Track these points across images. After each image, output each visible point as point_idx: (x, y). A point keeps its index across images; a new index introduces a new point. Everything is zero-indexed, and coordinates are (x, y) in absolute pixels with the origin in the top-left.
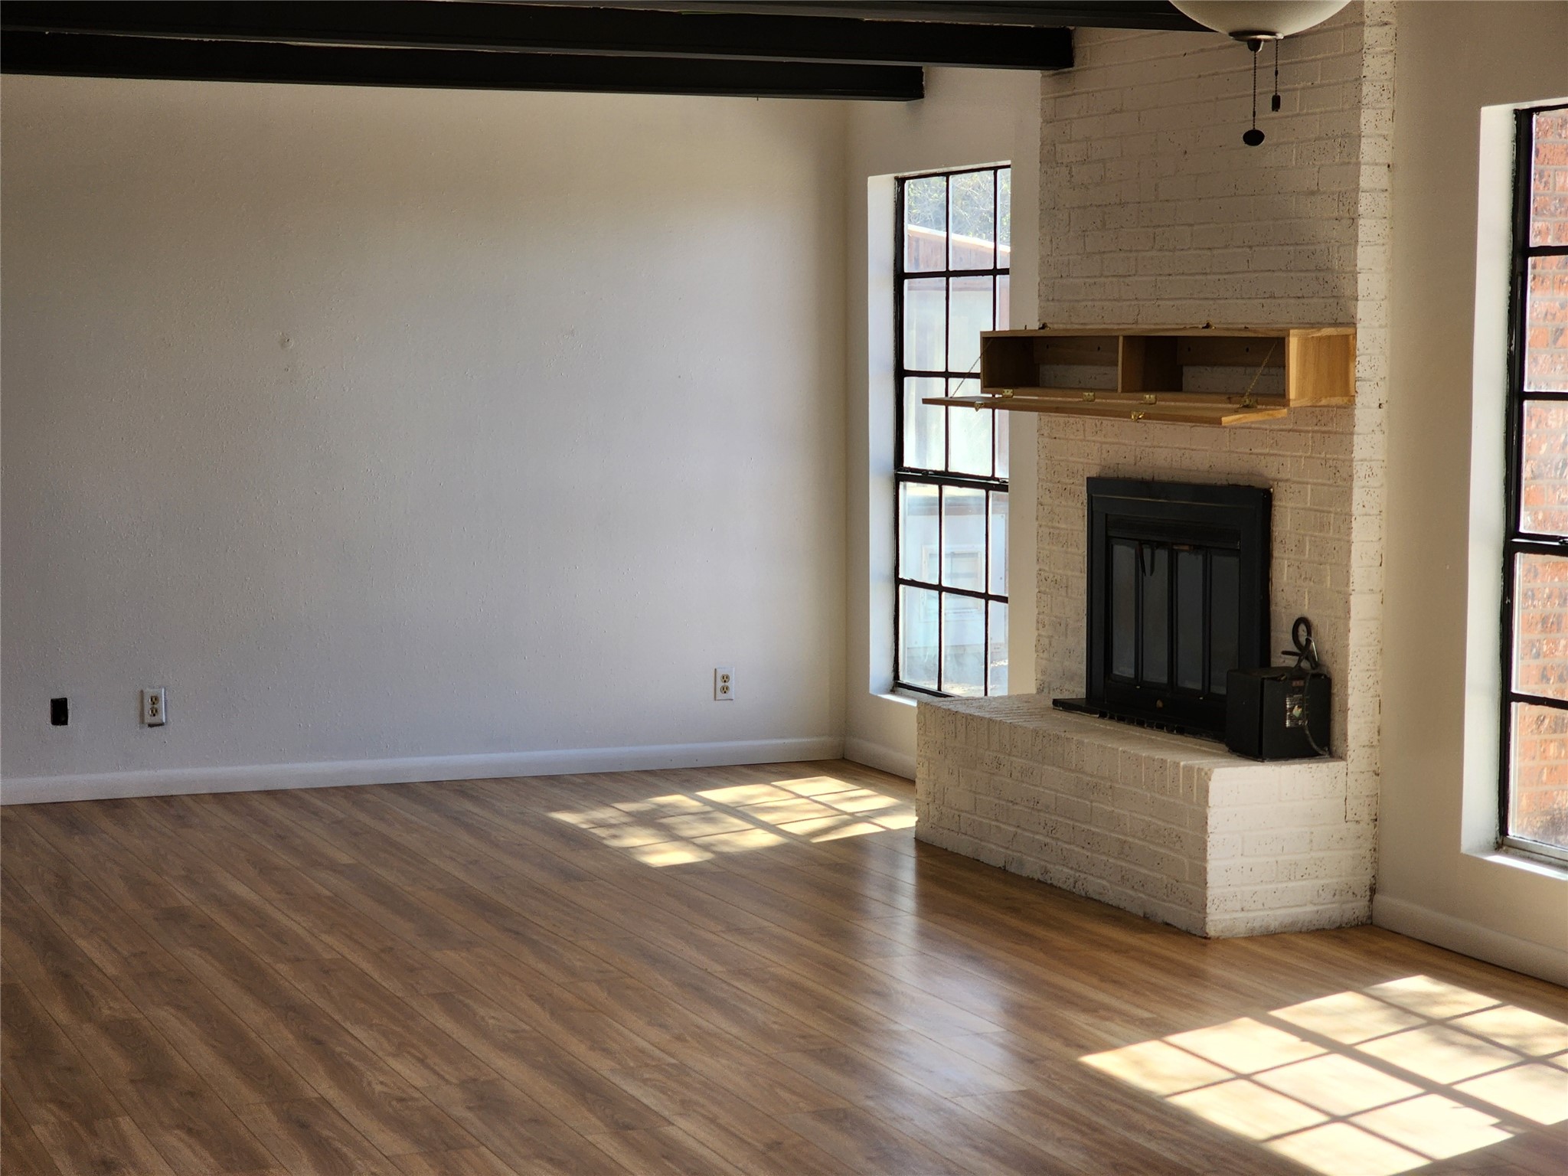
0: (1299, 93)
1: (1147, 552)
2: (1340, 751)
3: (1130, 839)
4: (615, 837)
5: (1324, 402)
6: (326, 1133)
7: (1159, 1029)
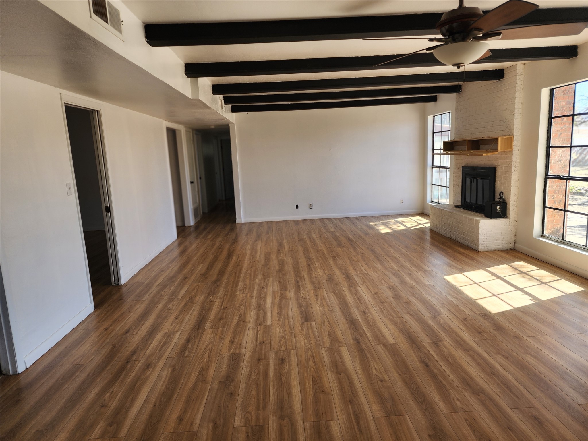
0: (503, 91)
1: (472, 180)
2: (508, 217)
3: (465, 232)
4: (378, 227)
5: (506, 150)
7: (462, 271)
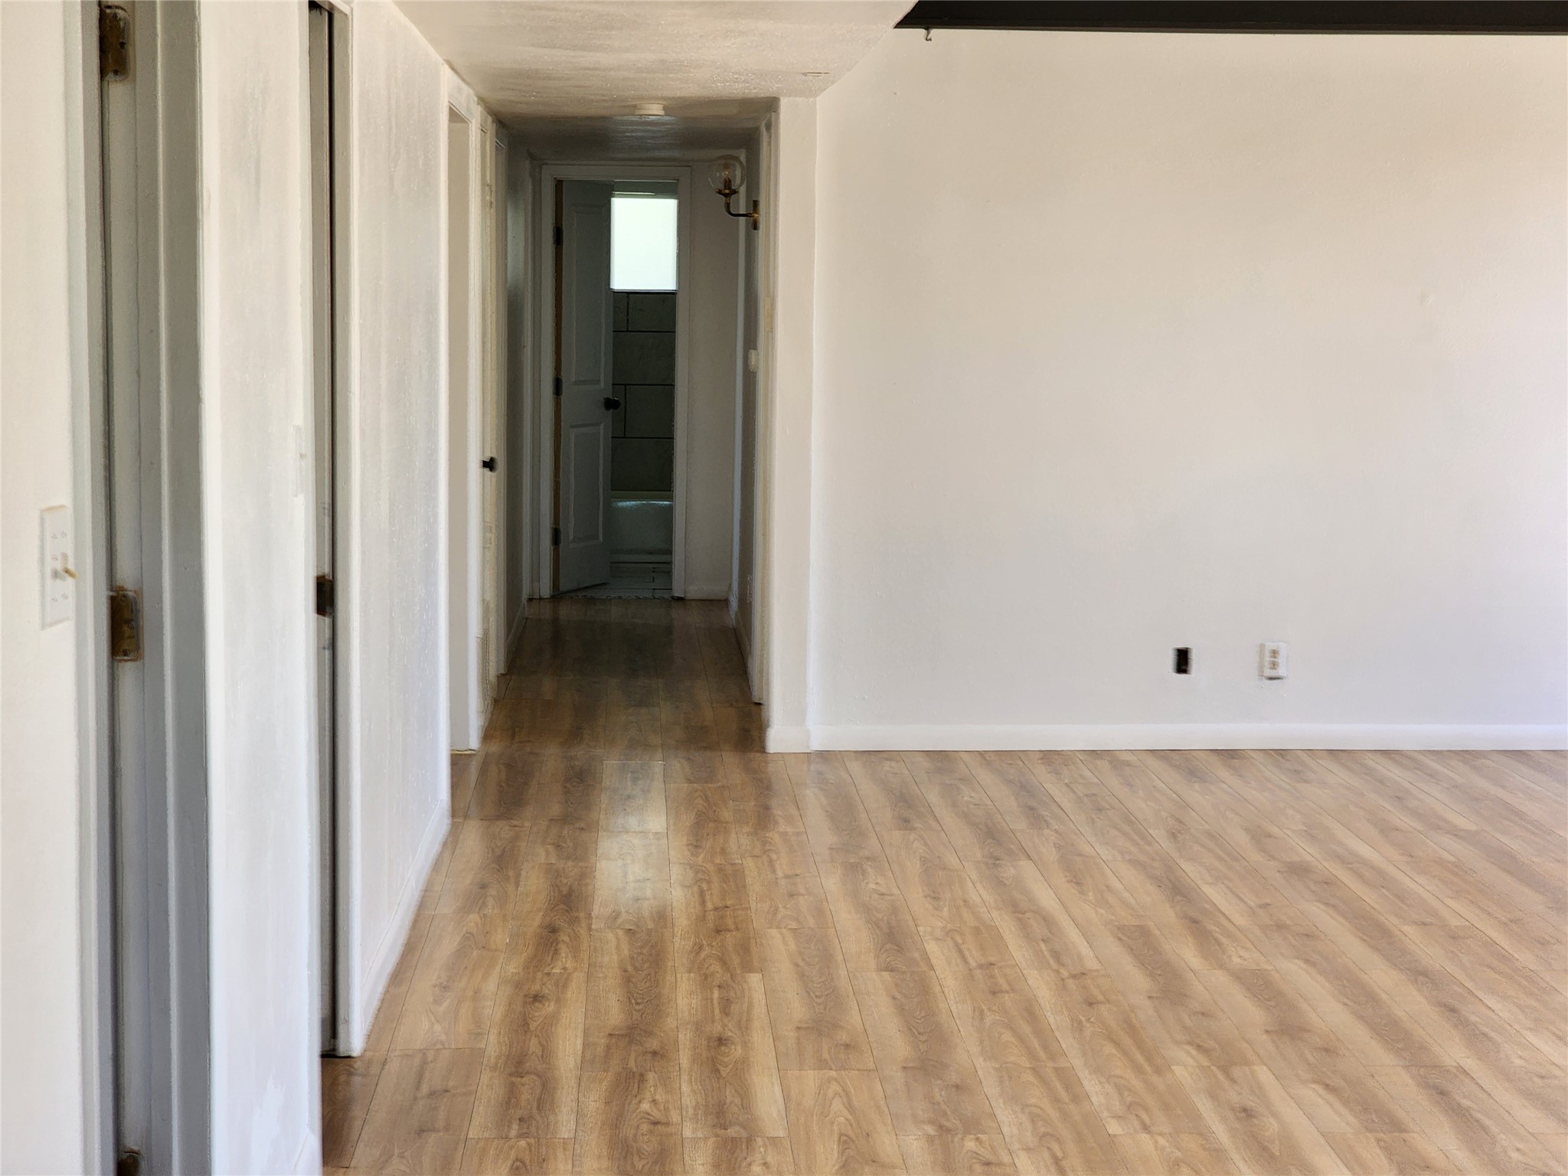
6: (1466, 1103)
